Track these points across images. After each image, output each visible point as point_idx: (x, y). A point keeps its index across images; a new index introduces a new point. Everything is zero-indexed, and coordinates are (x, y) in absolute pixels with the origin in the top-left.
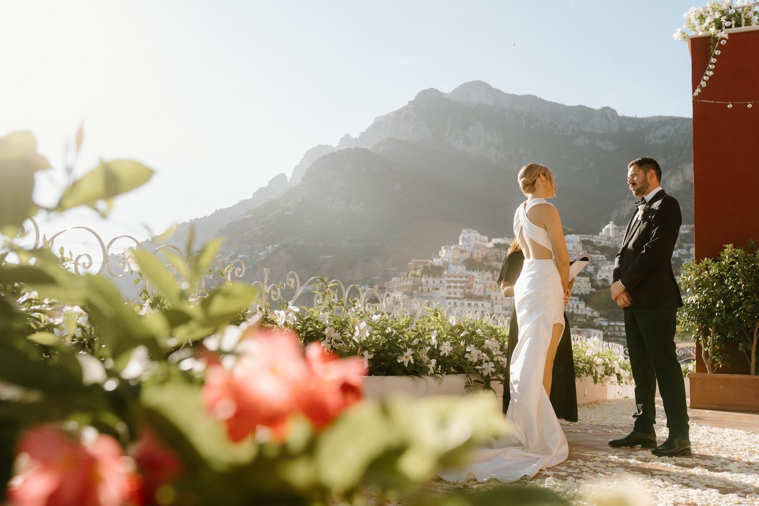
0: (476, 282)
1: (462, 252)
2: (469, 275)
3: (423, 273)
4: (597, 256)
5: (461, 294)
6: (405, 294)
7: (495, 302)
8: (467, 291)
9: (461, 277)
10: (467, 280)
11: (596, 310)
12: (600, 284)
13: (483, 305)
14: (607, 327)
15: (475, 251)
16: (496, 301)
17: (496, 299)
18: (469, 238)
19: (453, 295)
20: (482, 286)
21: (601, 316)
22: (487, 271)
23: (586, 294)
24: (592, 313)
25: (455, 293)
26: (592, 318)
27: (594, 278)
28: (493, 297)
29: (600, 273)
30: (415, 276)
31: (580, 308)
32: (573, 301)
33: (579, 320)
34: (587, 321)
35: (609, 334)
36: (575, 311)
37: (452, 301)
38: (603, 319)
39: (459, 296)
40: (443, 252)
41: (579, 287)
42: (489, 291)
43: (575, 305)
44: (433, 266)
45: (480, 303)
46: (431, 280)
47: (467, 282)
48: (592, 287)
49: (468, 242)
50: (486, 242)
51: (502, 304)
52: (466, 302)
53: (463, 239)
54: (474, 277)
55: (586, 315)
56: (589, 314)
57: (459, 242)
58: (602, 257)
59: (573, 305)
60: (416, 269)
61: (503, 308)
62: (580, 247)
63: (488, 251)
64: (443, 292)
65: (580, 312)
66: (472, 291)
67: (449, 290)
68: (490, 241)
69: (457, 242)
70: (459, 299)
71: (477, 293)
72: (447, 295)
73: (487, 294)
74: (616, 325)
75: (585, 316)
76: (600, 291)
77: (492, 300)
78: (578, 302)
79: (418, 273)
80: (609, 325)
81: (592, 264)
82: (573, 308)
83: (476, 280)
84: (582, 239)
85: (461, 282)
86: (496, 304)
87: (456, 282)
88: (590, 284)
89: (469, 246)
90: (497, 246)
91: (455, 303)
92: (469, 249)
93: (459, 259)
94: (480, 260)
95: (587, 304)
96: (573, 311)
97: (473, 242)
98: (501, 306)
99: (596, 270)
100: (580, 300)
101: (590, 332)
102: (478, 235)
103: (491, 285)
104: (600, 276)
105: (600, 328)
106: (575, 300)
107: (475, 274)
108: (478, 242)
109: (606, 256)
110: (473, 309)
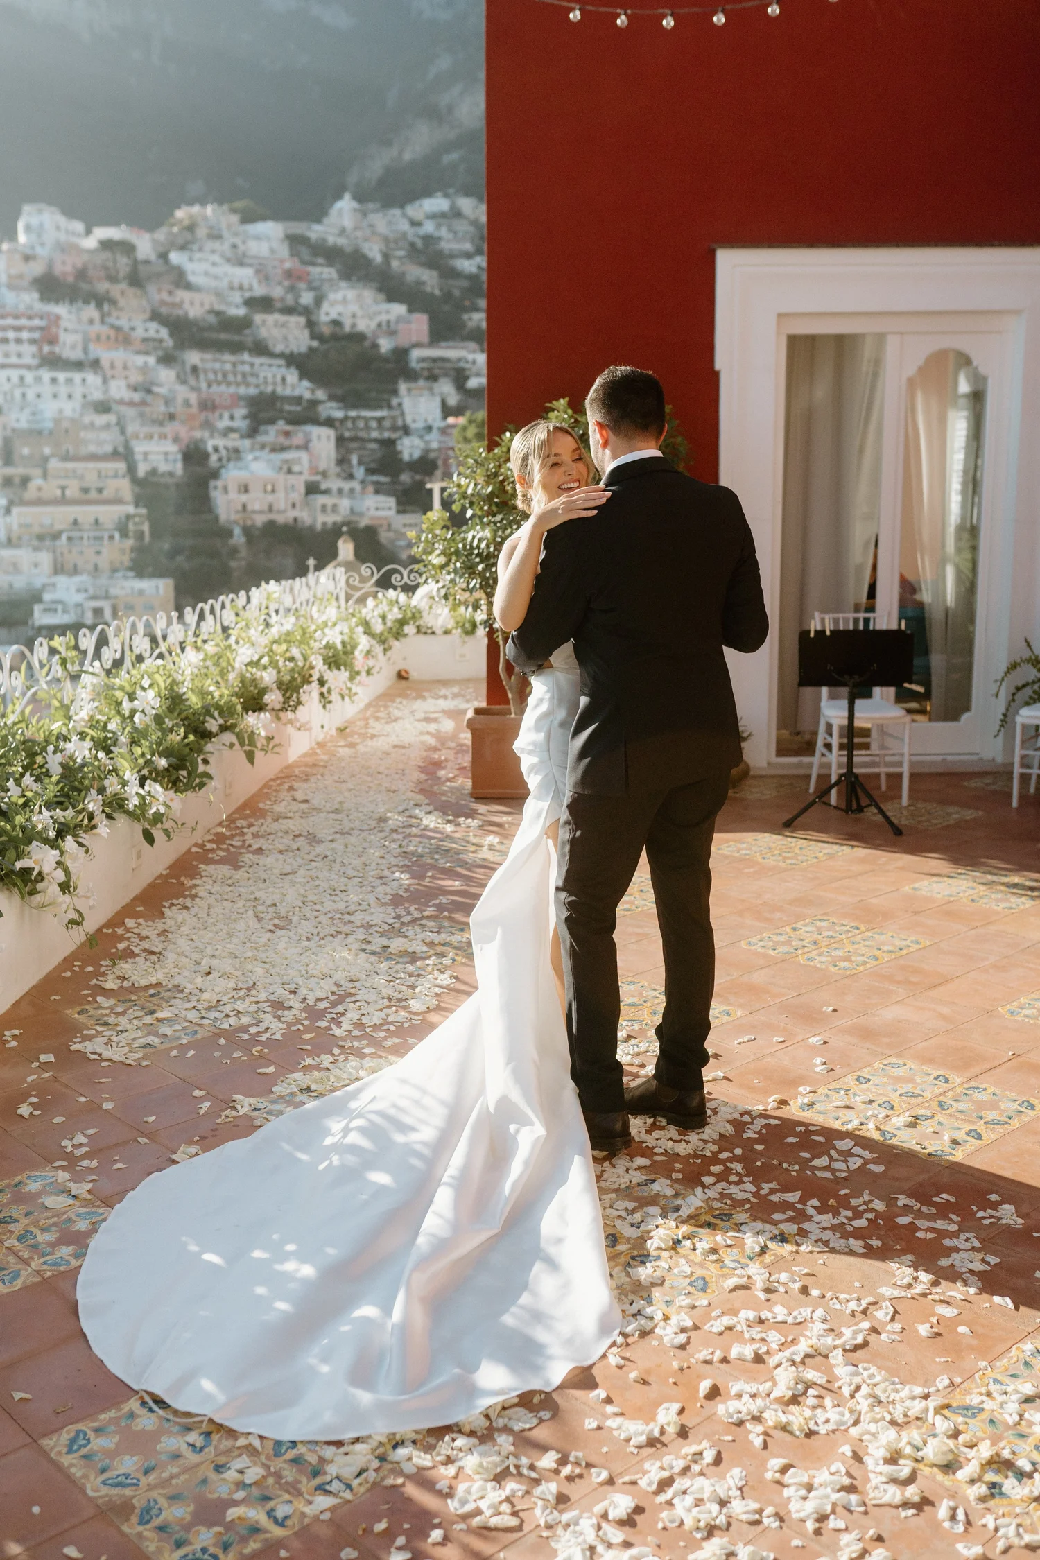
0: (66, 330)
1: (27, 258)
2: (49, 314)
4: (318, 270)
5: (33, 356)
7: (109, 373)
8: (46, 349)
9: (30, 318)
10: (42, 323)
11: (320, 387)
12: (326, 330)
13: (84, 380)
14: (343, 421)
15: (58, 257)
16: (113, 371)
17: (112, 366)
18: (41, 225)
19: (14, 360)
20: (77, 338)
21: (332, 397)
22: (86, 302)
23: (300, 354)
24: (313, 391)
25: (19, 355)
26: (314, 403)
27: (314, 318)
28: (105, 363)
29: (325, 306)
31: (288, 382)
32: (274, 369)
33: (287, 407)
34: (305, 409)
35: (347, 434)
36: (279, 390)
37: (14, 374)
38: (333, 404)
39: (27, 360)
41: (285, 338)
42: (96, 351)
43: (279, 376)
45: (77, 377)
47: (44, 328)
48: (313, 337)
49: (39, 236)
50: (79, 235)
51: (126, 378)
52: (46, 375)
53: (28, 228)
54: (58, 318)
55: (301, 397)
56: (307, 395)
57: (15, 232)
58: (329, 272)
59: (274, 376)
61: (129, 386)
62: (284, 251)
63: (86, 257)
65: (288, 392)
66: (57, 349)
67: (5, 348)
68: (88, 232)
69: (12, 236)
70: (28, 367)
71: (68, 353)
72: (1, 361)
73: (92, 356)
74: (359, 417)
75: (298, 400)
76: (325, 346)
77: (102, 368)
78: (283, 370)
80: (346, 418)
81: (311, 289)
82: (275, 384)
83: (63, 324)
84: (290, 231)
85: (31, 329)
86: (113, 377)
87: (18, 329)
88: (307, 331)
89: (42, 244)
90: (106, 245)
91: (22, 378)
92: (42, 252)
93: (21, 276)
94: (70, 279)
95: (303, 375)
96: (274, 390)
97: (50, 236)
98: (123, 383)
99: (319, 301)
100: (288, 365)
101: (310, 433)
102: (62, 220)
103: (98, 336)
104: (327, 314)
105: (329, 423)
107: (61, 310)
108: (63, 237)
109: (338, 272)
110: (63, 390)
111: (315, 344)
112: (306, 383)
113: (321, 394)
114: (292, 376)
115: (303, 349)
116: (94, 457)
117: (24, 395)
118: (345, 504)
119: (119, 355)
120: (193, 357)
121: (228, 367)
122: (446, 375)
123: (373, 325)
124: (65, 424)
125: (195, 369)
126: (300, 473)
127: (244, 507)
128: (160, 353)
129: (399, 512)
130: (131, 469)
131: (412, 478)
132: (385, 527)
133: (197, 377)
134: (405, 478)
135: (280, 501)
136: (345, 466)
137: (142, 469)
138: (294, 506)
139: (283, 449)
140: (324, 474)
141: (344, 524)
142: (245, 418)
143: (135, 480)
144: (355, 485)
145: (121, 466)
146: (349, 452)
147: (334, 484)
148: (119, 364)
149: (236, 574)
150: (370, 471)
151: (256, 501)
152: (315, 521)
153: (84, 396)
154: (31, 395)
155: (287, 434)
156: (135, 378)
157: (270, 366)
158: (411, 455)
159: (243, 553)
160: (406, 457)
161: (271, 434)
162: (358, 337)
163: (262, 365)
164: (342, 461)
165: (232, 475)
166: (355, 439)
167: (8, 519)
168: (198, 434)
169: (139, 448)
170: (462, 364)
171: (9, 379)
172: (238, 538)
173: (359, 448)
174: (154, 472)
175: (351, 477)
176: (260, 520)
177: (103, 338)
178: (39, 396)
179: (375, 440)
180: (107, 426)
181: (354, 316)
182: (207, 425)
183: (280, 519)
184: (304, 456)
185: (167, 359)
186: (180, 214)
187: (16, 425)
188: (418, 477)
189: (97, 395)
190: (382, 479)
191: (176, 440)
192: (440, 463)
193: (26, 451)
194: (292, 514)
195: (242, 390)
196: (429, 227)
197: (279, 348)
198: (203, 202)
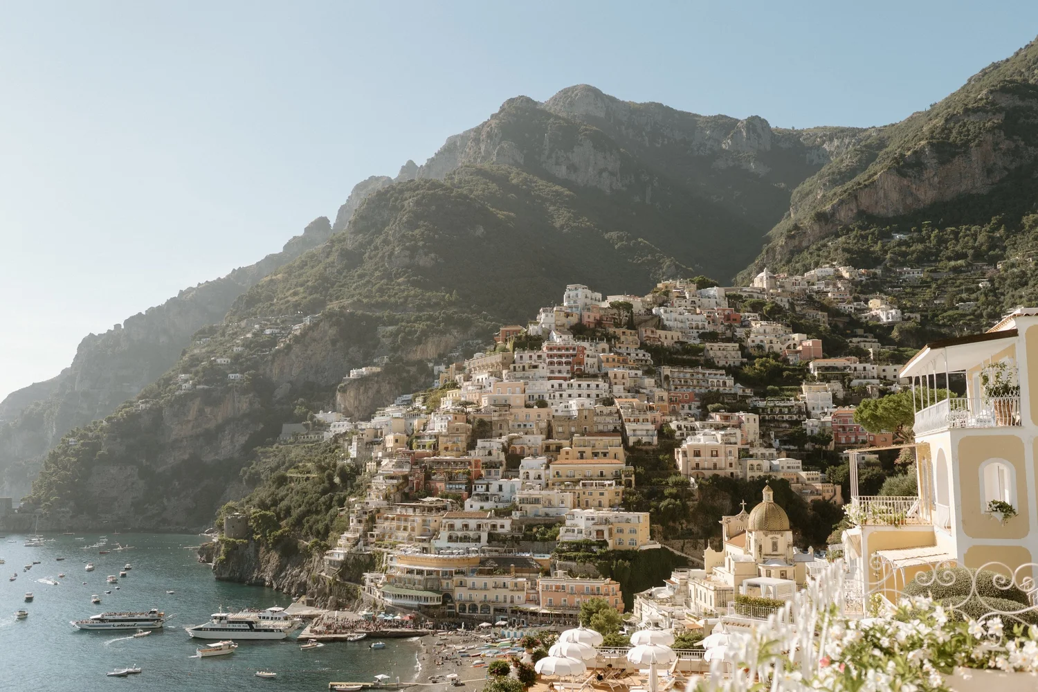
0: (588, 356)
1: (567, 315)
2: (578, 347)
3: (515, 346)
4: (747, 315)
5: (568, 372)
6: (491, 375)
7: (613, 381)
8: (576, 367)
9: (567, 349)
10: (575, 352)
11: (748, 388)
12: (752, 351)
13: (597, 385)
14: (763, 409)
15: (585, 314)
16: (615, 380)
17: (615, 377)
18: (577, 295)
19: (557, 375)
20: (595, 360)
21: (756, 394)
22: (601, 339)
23: (735, 366)
24: (744, 391)
25: (560, 372)
26: (745, 397)
27: (744, 344)
28: (611, 375)
29: (752, 337)
30: (504, 350)
31: (727, 385)
32: (718, 377)
33: (727, 401)
34: (737, 401)
35: (767, 418)
36: (721, 390)
37: (556, 383)
38: (758, 398)
39: (565, 375)
40: (542, 317)
41: (725, 357)
42: (606, 368)
43: (721, 381)
44: (528, 337)
45: (593, 384)
46: (526, 354)
47: (575, 355)
48: (743, 356)
49: (575, 302)
50: (599, 301)
51: (624, 384)
52: (575, 383)
53: (569, 297)
54: (584, 348)
55: (736, 394)
56: (740, 392)
57: (563, 302)
58: (754, 316)
59: (718, 381)
60: (506, 340)
61: (624, 389)
62: (725, 304)
63: (602, 313)
64: (544, 370)
65: (727, 391)
66: (583, 368)
67: (552, 367)
68: (604, 299)
69: (560, 302)
70: (565, 379)
71: (588, 370)
72: (549, 375)
73: (603, 371)
74: (775, 406)
75: (735, 396)
76: (752, 362)
77: (609, 379)
78: (724, 377)
79: (509, 346)
80: (767, 407)
81: (743, 326)
82: (718, 386)
83: (587, 352)
84: (727, 293)
85: (568, 356)
86: (616, 384)
87: (561, 356)
88: (740, 353)
89: (577, 307)
90: (613, 305)
91: (560, 385)
92: (576, 312)
93: (563, 325)
94: (592, 326)
95: (737, 380)
96: (718, 390)
97: (581, 302)
98: (621, 387)
99: (747, 333)
100: (727, 374)
101: (741, 417)
102: (589, 292)
103: (608, 359)
104: (753, 341)
105: (755, 410)
106: (721, 375)
107: (586, 344)
108: (588, 301)
109: (760, 316)
110: (585, 392)
111: (745, 360)
112: (738, 385)
113: (748, 391)
114: (730, 381)
115: (737, 364)
116: (602, 433)
117: (561, 395)
118: (766, 464)
119: (619, 371)
120: (666, 370)
121: (688, 376)
122: (836, 378)
123: (784, 347)
124: (585, 413)
125: (667, 377)
126: (736, 443)
127: (697, 465)
128: (646, 368)
129: (804, 470)
130: (625, 441)
131: (813, 446)
132: (795, 480)
133: (668, 384)
134: (808, 446)
135: (722, 461)
136: (766, 439)
137: (632, 441)
138: (731, 465)
139: (724, 428)
140: (752, 444)
141: (765, 478)
142: (698, 408)
143: (626, 447)
144: (773, 451)
145: (618, 439)
146: (769, 429)
147: (758, 451)
148: (619, 376)
149: (691, 510)
150: (783, 442)
151: (706, 461)
152: (746, 475)
153: (598, 396)
154: (565, 394)
155: (726, 418)
156: (629, 383)
157: (715, 374)
158: (812, 431)
159: (697, 495)
160: (809, 432)
161: (716, 419)
162: (774, 355)
163: (709, 374)
164: (763, 436)
165: (689, 444)
166: (773, 420)
167: (547, 472)
168: (667, 419)
169: (629, 427)
170: (848, 371)
171: (553, 386)
172: (693, 486)
173: (775, 427)
174: (639, 442)
175: (770, 446)
176: (708, 474)
177: (610, 360)
178: (570, 396)
179: (787, 421)
180: (610, 414)
181: (771, 343)
182: (674, 413)
183: (721, 473)
184: (738, 431)
185: (649, 372)
186: (659, 285)
187: (556, 414)
188: (817, 446)
189: (605, 395)
190: (792, 447)
191: (654, 422)
192: (833, 436)
193: (560, 429)
194: (729, 470)
195: (697, 390)
196: (821, 286)
197: (722, 363)
198: (674, 277)
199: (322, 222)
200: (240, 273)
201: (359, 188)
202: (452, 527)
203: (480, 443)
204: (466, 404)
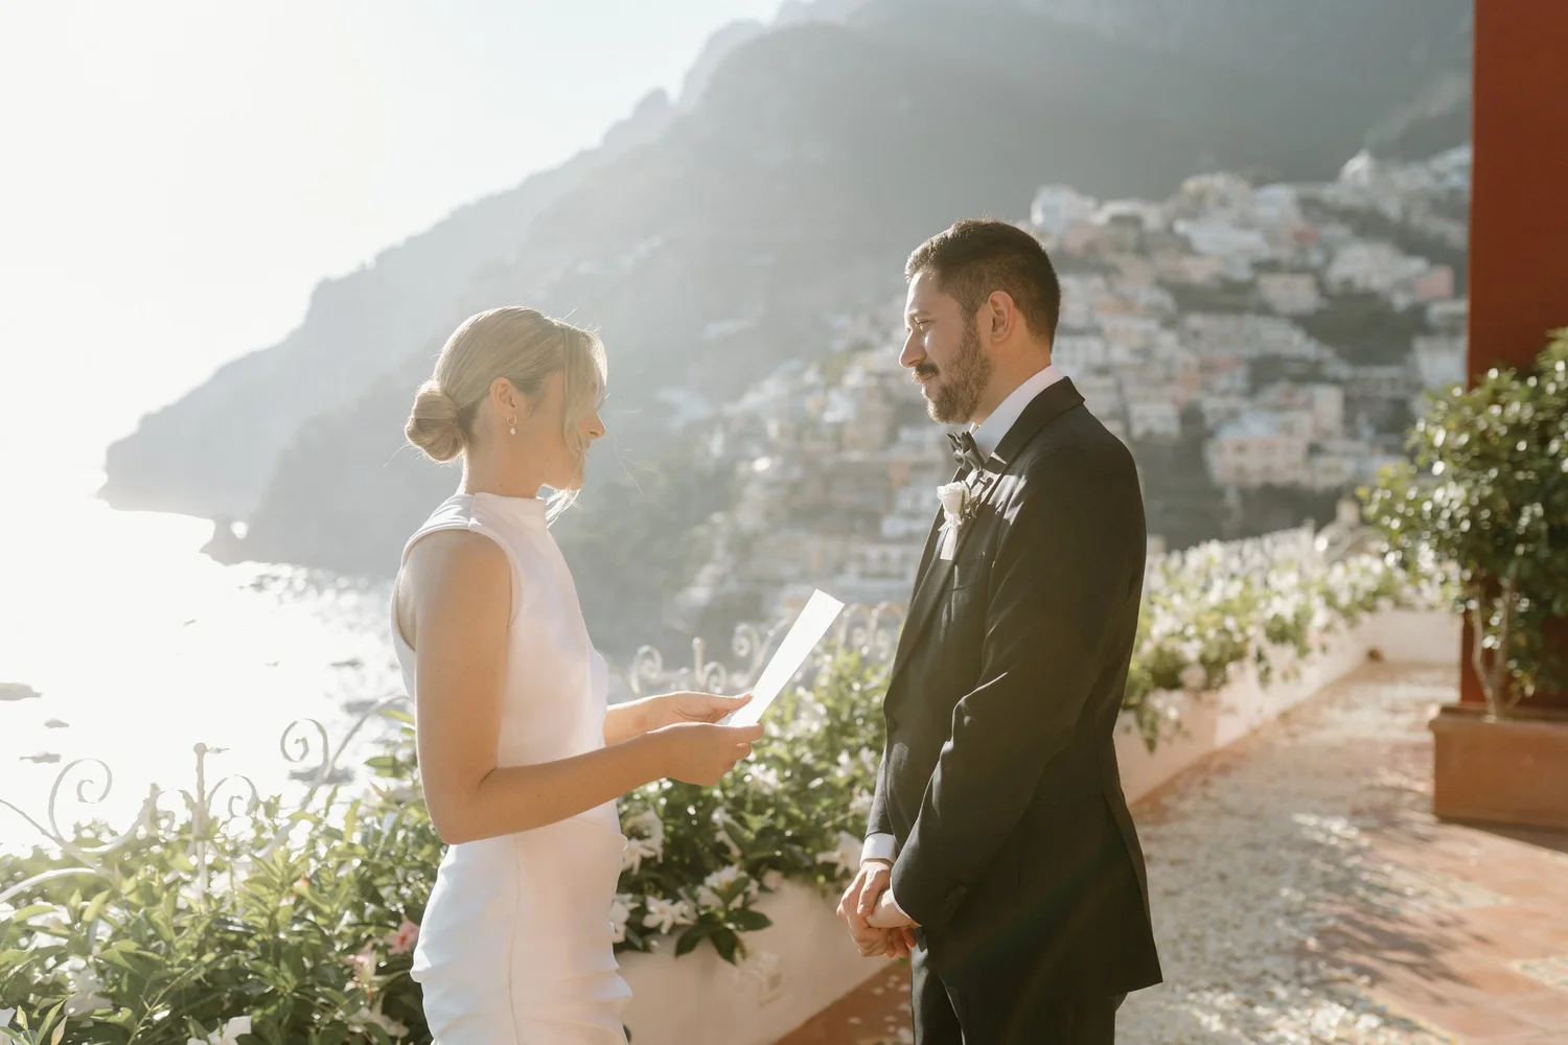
0: (1072, 300)
4: (1329, 229)
7: (1111, 339)
11: (1327, 346)
12: (1337, 290)
13: (1087, 346)
14: (1351, 380)
15: (1068, 235)
16: (1115, 338)
17: (1115, 333)
18: (1059, 204)
20: (1083, 307)
21: (1339, 356)
22: (1094, 273)
23: (1307, 314)
24: (1319, 351)
26: (1319, 363)
27: (1323, 277)
28: (1107, 329)
29: (1336, 266)
31: (1294, 342)
33: (1291, 367)
34: (1309, 368)
35: (1356, 395)
36: (1284, 351)
38: (1340, 363)
41: (1292, 298)
42: (1100, 318)
43: (1283, 336)
45: (1080, 343)
48: (1321, 297)
49: (1055, 215)
50: (1090, 212)
51: (1128, 343)
53: (1045, 210)
55: (1306, 357)
56: (1313, 355)
57: (1030, 216)
58: (1342, 231)
59: (1279, 338)
61: (1130, 351)
62: (1295, 214)
63: (1097, 232)
65: (1293, 353)
68: (1100, 208)
71: (1072, 323)
73: (1095, 323)
74: (1368, 376)
75: (1302, 360)
76: (1336, 306)
77: (1104, 335)
78: (1289, 331)
80: (1355, 377)
81: (1321, 248)
82: (1279, 344)
84: (1302, 194)
86: (1115, 342)
88: (1315, 291)
89: (1055, 224)
90: (1117, 220)
94: (1080, 253)
95: (1310, 334)
96: (1278, 352)
97: (1063, 216)
98: (1124, 348)
99: (1330, 258)
100: (1294, 326)
101: (1314, 393)
102: (1075, 198)
103: (1103, 305)
104: (1338, 275)
105: (1336, 381)
106: (1282, 327)
107: (1069, 282)
108: (1075, 214)
109: (1352, 230)
111: (1324, 303)
112: (1312, 344)
113: (1327, 353)
114: (1298, 336)
115: (1311, 309)
118: (1349, 465)
119: (1122, 322)
120: (1196, 321)
121: (1231, 330)
123: (1389, 282)
125: (1196, 334)
126: (1302, 434)
127: (1240, 467)
128: (1162, 318)
130: (1128, 431)
133: (1198, 340)
135: (1278, 461)
136: (1351, 426)
137: (1138, 431)
138: (1293, 467)
139: (1284, 409)
140: (1328, 434)
141: (1345, 486)
142: (1245, 378)
144: (1362, 446)
146: (1356, 411)
147: (1338, 444)
148: (1121, 330)
150: (1380, 431)
151: (1253, 462)
152: (1316, 483)
153: (1087, 362)
155: (1289, 394)
156: (1137, 342)
157: (1274, 327)
159: (1237, 513)
161: (1273, 394)
162: (1370, 296)
163: (1265, 326)
164: (1349, 420)
165: (1229, 436)
166: (1365, 399)
168: (1196, 395)
169: (1137, 410)
172: (1232, 499)
173: (1368, 408)
174: (1149, 432)
175: (1357, 438)
176: (1255, 481)
177: (1109, 306)
179: (1386, 400)
180: (1106, 390)
181: (1367, 274)
182: (1207, 388)
183: (1278, 481)
184: (1306, 416)
185: (1169, 323)
186: (1191, 185)
189: (1098, 360)
190: (1393, 439)
191: (1174, 401)
194: (1291, 476)
195: (1243, 352)
196: (1456, 180)
197: (1284, 309)
198: (1212, 171)
199: (656, 98)
200: (535, 181)
201: (715, 39)
202: (863, 558)
203: (906, 434)
204: (882, 376)
